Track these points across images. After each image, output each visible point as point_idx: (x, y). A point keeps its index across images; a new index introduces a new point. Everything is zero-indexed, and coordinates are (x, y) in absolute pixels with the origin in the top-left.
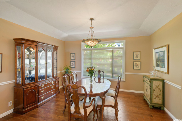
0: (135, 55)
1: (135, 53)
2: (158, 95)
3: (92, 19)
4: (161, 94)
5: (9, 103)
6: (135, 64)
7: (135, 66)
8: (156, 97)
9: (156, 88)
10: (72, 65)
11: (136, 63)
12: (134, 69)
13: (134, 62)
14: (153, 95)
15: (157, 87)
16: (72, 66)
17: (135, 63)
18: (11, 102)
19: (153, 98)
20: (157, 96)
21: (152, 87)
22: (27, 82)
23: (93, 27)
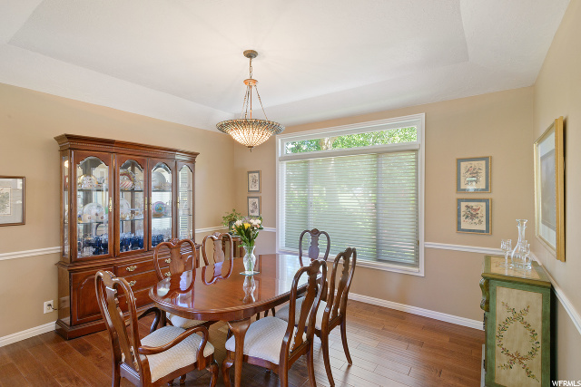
0: (463, 171)
1: (463, 165)
2: (524, 353)
3: (251, 55)
4: (539, 352)
5: (46, 304)
6: (463, 208)
7: (463, 219)
8: (512, 362)
9: (514, 319)
10: (251, 208)
11: (470, 204)
12: (459, 229)
13: (459, 201)
14: (498, 349)
15: (518, 317)
16: (253, 211)
17: (463, 205)
18: (51, 302)
19: (498, 362)
20: (517, 358)
21: (494, 315)
22: (88, 252)
23: (255, 81)
